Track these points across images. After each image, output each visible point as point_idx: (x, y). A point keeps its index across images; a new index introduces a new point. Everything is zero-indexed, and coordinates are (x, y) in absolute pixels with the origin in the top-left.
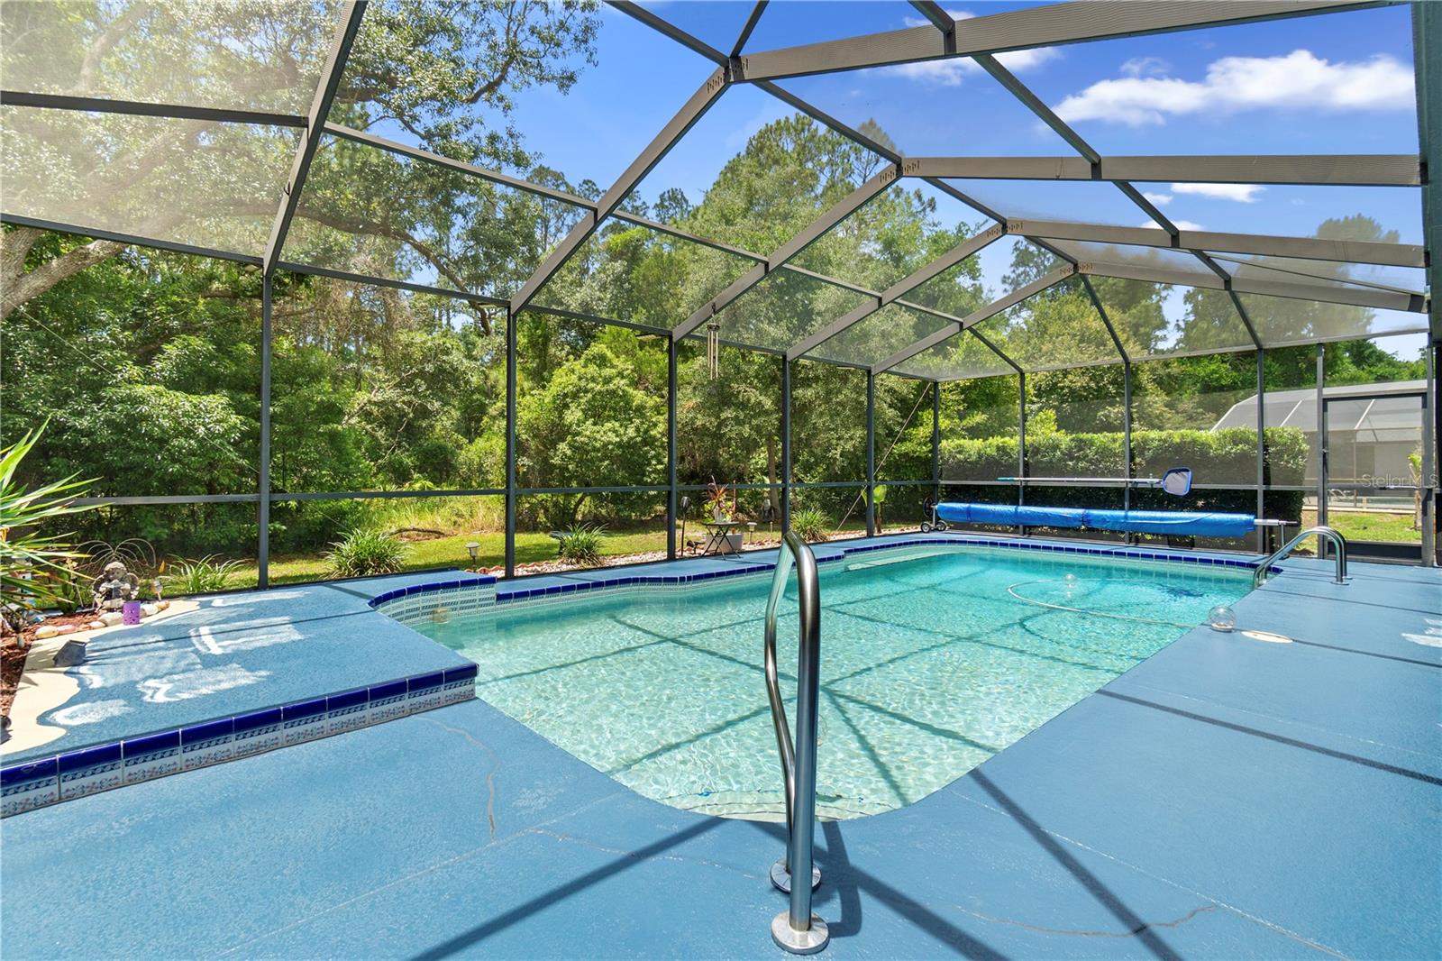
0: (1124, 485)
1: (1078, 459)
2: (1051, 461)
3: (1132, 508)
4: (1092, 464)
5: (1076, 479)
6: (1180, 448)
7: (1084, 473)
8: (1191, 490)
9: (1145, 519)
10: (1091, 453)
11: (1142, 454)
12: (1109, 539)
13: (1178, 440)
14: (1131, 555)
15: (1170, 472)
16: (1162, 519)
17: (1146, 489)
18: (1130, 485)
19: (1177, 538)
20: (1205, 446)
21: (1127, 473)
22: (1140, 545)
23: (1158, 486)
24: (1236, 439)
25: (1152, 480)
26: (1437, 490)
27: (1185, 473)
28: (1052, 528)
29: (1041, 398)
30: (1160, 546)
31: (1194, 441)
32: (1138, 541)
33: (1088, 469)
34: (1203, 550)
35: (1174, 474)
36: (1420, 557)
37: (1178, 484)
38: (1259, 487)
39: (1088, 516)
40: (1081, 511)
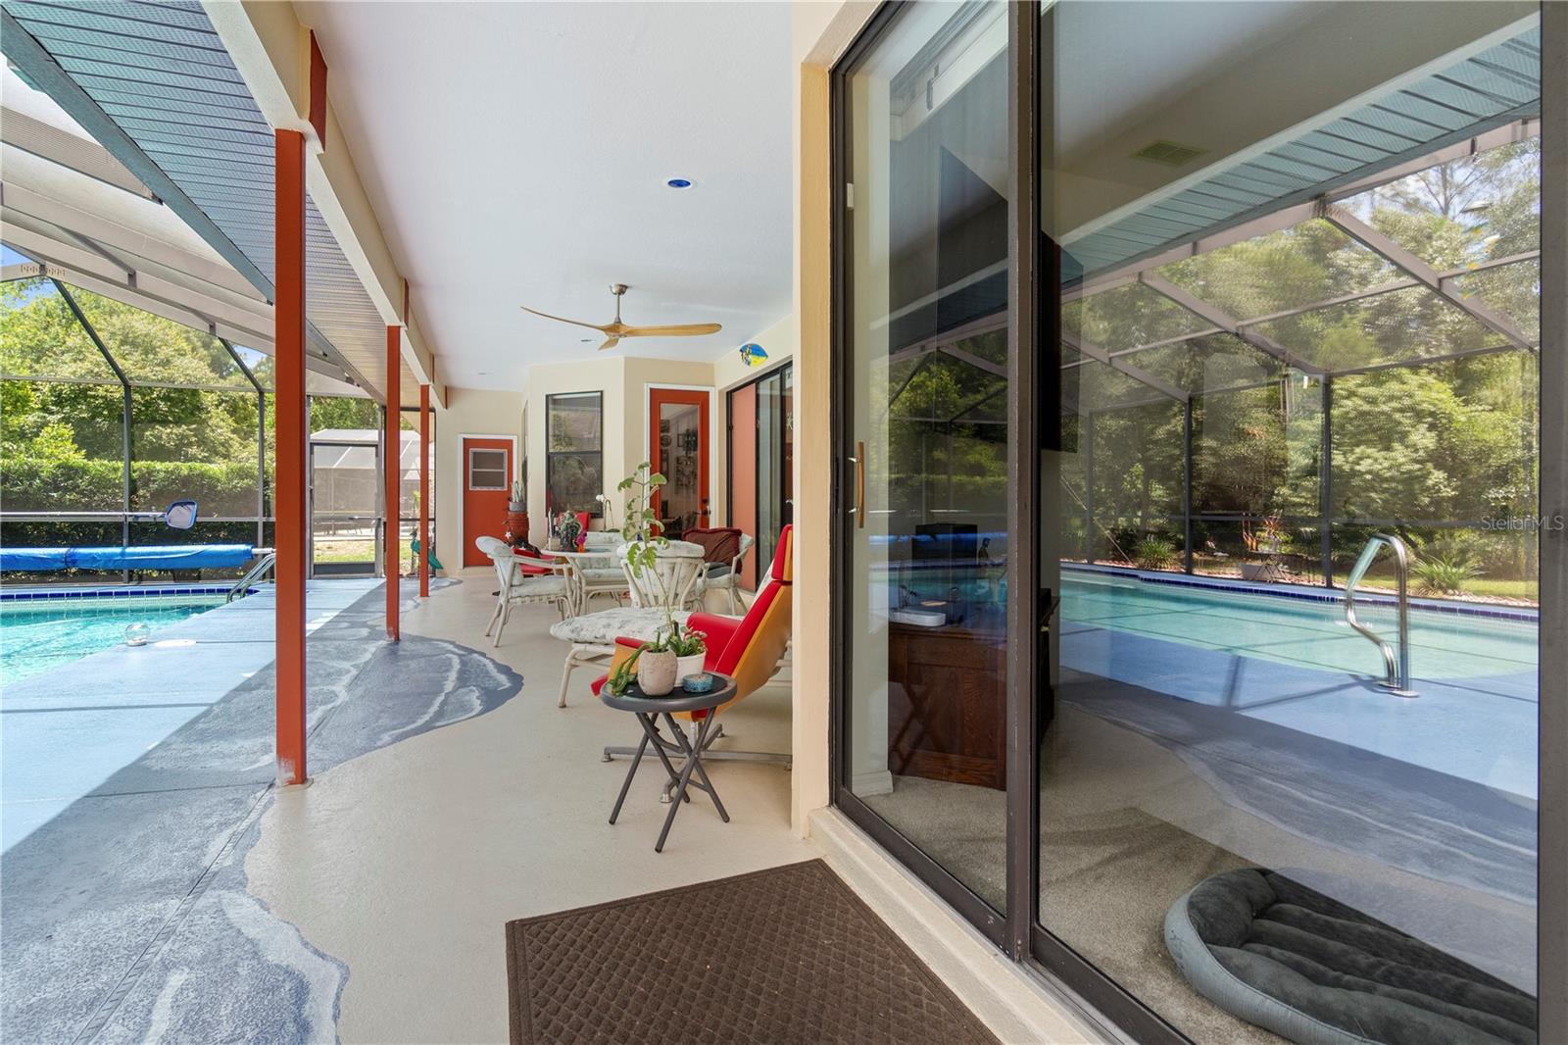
0: (122, 519)
1: (66, 490)
2: (25, 492)
3: (131, 544)
4: (85, 496)
5: (59, 513)
6: (186, 481)
7: (74, 505)
8: (197, 524)
9: (143, 554)
10: (83, 483)
11: (146, 485)
12: (105, 580)
13: (186, 473)
14: (134, 593)
15: (174, 505)
16: (162, 554)
17: (150, 524)
18: (130, 520)
19: (183, 573)
20: (215, 479)
21: (126, 506)
22: (144, 583)
23: (162, 520)
24: (242, 474)
25: (154, 514)
26: (384, 519)
27: (190, 507)
28: (30, 573)
29: (63, 408)
30: (165, 583)
31: (202, 475)
32: (141, 579)
33: (77, 502)
34: (208, 582)
35: (179, 507)
36: (373, 571)
37: (182, 517)
38: (260, 519)
39: (73, 555)
40: (63, 550)
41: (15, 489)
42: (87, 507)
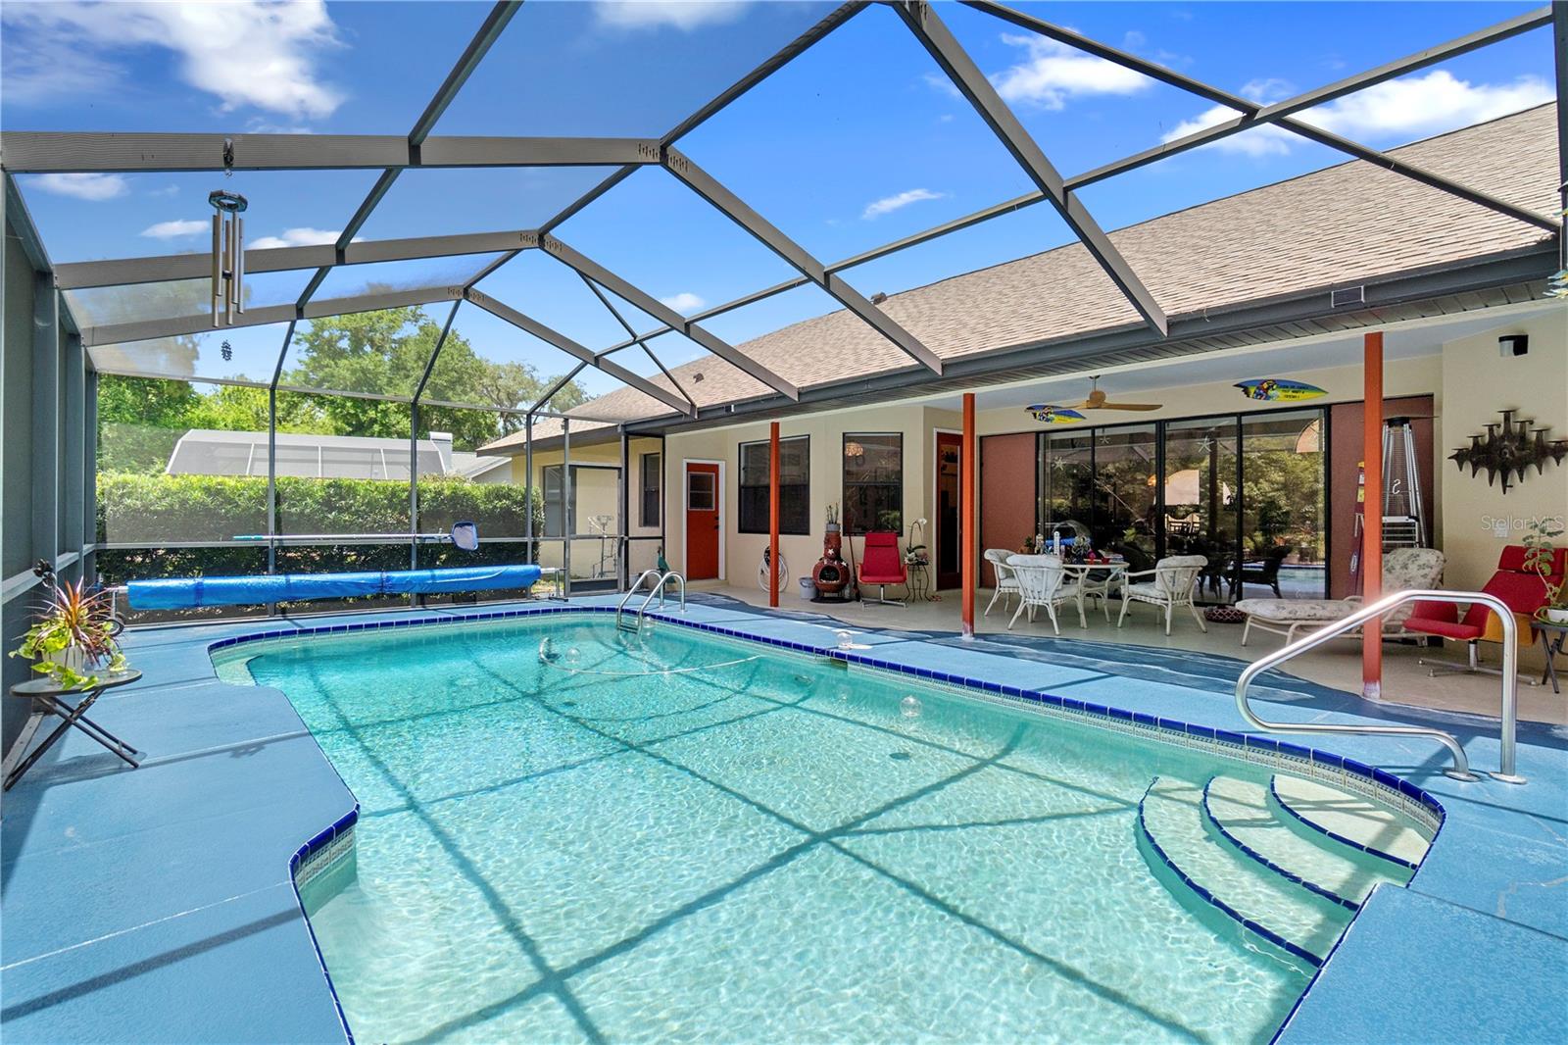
0: (411, 541)
1: (341, 510)
2: (302, 512)
3: (419, 567)
5: (354, 536)
15: (453, 526)
16: (469, 576)
18: (418, 541)
21: (415, 528)
23: (449, 541)
25: (440, 536)
27: (468, 527)
33: (355, 523)
35: (458, 528)
36: (616, 587)
37: (468, 538)
38: (529, 539)
39: (388, 579)
40: (377, 575)
41: (293, 510)
42: (362, 529)
